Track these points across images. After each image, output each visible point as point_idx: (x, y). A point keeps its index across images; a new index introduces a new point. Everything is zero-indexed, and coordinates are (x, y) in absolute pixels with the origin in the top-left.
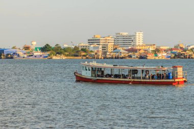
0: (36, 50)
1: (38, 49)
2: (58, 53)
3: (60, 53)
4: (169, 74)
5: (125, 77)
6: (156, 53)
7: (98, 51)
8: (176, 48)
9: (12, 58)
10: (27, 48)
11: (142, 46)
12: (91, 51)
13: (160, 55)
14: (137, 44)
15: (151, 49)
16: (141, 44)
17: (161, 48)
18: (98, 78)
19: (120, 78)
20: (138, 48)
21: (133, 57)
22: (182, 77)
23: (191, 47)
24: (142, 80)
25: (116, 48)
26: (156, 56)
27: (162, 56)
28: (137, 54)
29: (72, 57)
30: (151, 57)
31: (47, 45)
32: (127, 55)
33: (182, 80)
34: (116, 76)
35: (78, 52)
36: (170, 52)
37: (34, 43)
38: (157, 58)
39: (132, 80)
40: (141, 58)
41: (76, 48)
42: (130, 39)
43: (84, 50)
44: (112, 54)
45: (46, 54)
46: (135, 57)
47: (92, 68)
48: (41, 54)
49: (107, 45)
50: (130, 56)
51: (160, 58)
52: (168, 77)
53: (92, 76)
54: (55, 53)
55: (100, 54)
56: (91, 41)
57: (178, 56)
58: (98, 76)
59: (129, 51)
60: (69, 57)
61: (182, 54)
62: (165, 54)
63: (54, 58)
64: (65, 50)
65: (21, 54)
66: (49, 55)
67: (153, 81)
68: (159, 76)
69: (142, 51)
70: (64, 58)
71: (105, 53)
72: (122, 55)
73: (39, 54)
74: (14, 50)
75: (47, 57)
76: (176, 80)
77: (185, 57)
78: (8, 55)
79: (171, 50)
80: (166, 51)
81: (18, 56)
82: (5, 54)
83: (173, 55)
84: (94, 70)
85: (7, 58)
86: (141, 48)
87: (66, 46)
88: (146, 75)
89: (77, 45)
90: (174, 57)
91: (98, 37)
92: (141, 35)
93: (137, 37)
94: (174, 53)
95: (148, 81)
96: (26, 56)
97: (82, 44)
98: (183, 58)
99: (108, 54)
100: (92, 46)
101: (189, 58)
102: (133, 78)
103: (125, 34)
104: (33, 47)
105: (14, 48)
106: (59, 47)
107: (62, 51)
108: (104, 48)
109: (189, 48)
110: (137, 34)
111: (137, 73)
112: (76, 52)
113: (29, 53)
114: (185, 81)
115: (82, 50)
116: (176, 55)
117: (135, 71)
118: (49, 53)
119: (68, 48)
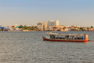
0: (17, 28)
1: (18, 27)
2: (25, 29)
3: (26, 29)
4: (83, 37)
5: (64, 39)
6: (64, 29)
7: (41, 28)
8: (72, 27)
9: (7, 31)
10: (13, 27)
11: (59, 26)
12: (39, 28)
13: (65, 30)
14: (57, 25)
15: (62, 27)
16: (58, 25)
17: (66, 27)
18: (52, 39)
19: (62, 39)
20: (57, 27)
21: (55, 30)
22: (88, 38)
23: (78, 26)
24: (71, 40)
25: (48, 27)
26: (64, 30)
27: (66, 30)
28: (57, 29)
29: (31, 31)
30: (62, 30)
31: (21, 25)
32: (53, 30)
33: (88, 40)
34: (60, 38)
35: (33, 28)
36: (69, 28)
37: (16, 25)
38: (64, 31)
39: (67, 40)
40: (58, 31)
41: (33, 27)
42: (54, 23)
43: (35, 28)
44: (47, 29)
45: (21, 29)
46: (56, 30)
47: (50, 35)
48: (19, 29)
49: (45, 26)
50: (54, 30)
51: (66, 31)
52: (82, 39)
53: (50, 38)
54: (24, 29)
55: (42, 29)
56: (38, 24)
57: (73, 30)
58: (53, 38)
59: (53, 28)
60: (30, 30)
61: (74, 29)
62: (68, 29)
63: (24, 31)
64: (28, 27)
65: (11, 29)
66: (22, 30)
67: (76, 40)
68: (78, 38)
69: (58, 28)
70: (28, 31)
71: (44, 29)
72: (51, 30)
73: (18, 29)
74: (8, 28)
75: (21, 30)
76: (86, 40)
77: (76, 31)
78: (6, 29)
79: (70, 27)
80: (68, 28)
81: (10, 30)
82: (5, 29)
83: (71, 30)
84: (51, 36)
85: (5, 31)
86: (58, 27)
87: (28, 26)
88: (73, 38)
89: (33, 26)
90: (71, 31)
91: (41, 22)
92: (58, 21)
93: (57, 22)
94: (71, 29)
95: (74, 40)
96: (13, 30)
97: (35, 25)
98: (74, 31)
99: (45, 29)
100: (39, 26)
101: (77, 31)
102: (67, 39)
103: (52, 21)
104: (16, 26)
105: (8, 27)
106: (26, 26)
107: (27, 28)
108: (44, 27)
109: (77, 27)
110: (57, 21)
111: (69, 37)
112: (32, 28)
113: (14, 29)
114: (89, 40)
115: (35, 27)
116: (72, 30)
117: (68, 36)
118: (22, 29)
119: (29, 27)
